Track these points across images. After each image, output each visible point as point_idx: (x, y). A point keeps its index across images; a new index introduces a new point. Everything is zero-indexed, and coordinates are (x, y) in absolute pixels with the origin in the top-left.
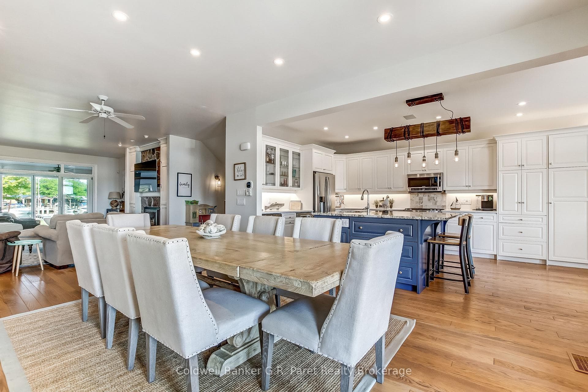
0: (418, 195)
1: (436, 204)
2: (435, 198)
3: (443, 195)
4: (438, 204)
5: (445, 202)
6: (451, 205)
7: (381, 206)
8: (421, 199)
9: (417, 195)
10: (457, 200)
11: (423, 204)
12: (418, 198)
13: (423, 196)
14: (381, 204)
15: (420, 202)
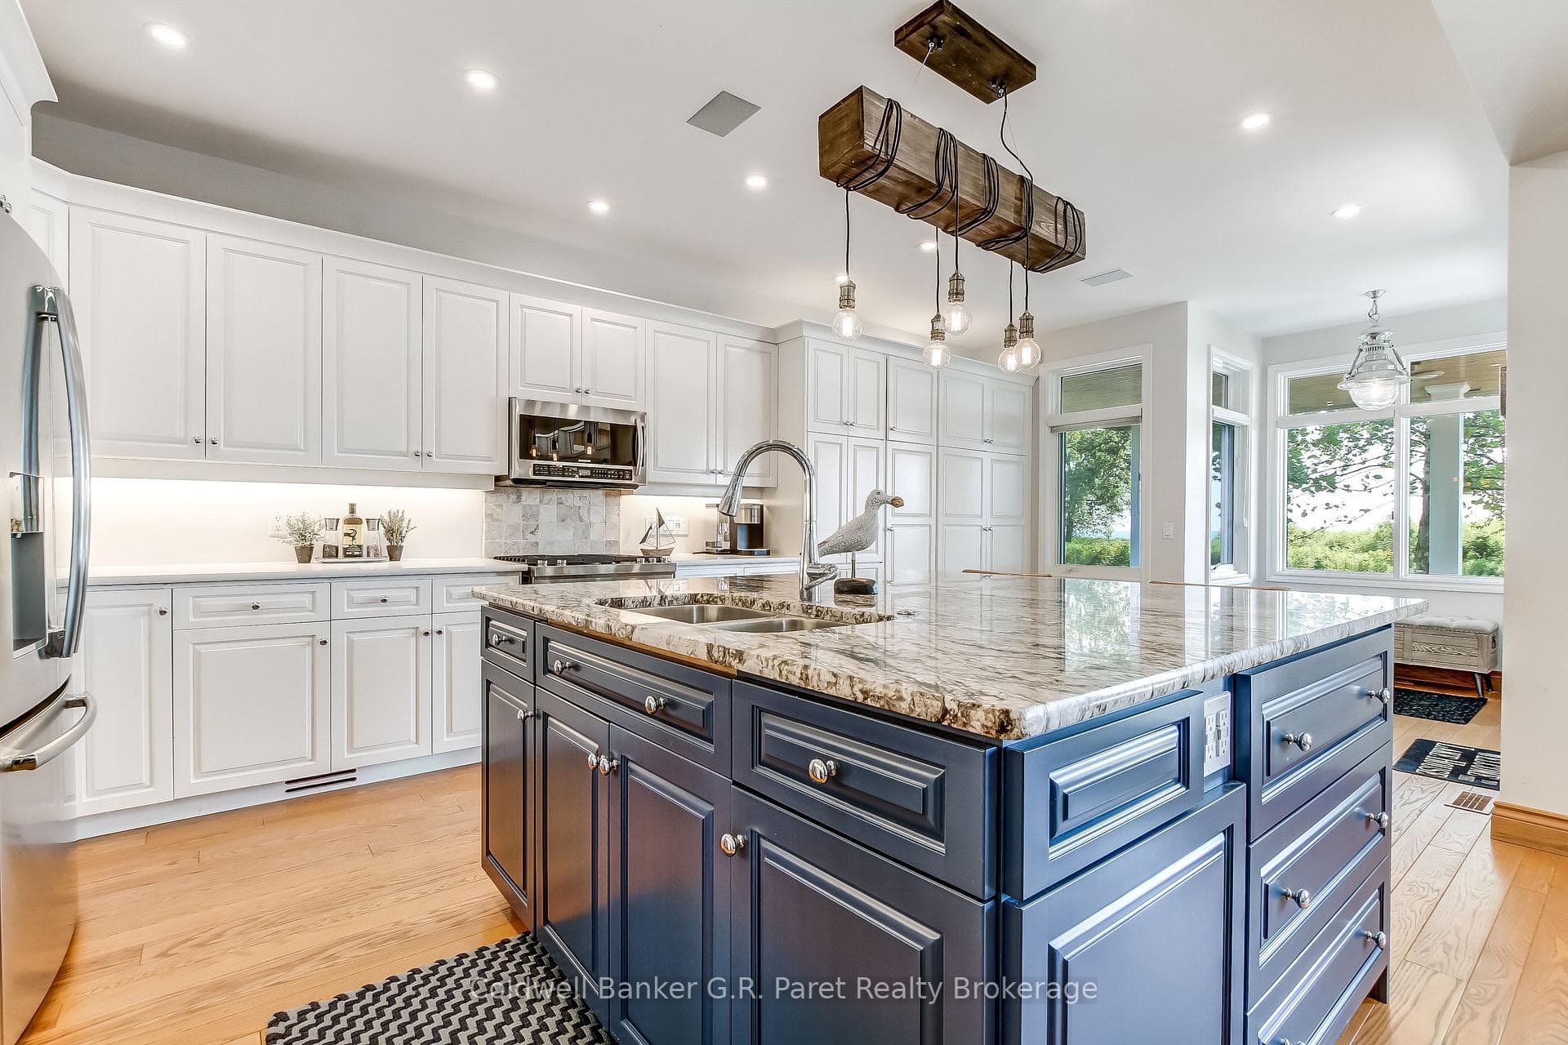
0: (519, 497)
1: (586, 534)
2: (583, 513)
3: (609, 499)
4: (594, 535)
5: (616, 526)
6: (643, 541)
7: (331, 553)
8: (530, 515)
9: (514, 497)
10: (661, 522)
11: (540, 537)
12: (517, 510)
13: (541, 501)
14: (337, 538)
15: (526, 527)
